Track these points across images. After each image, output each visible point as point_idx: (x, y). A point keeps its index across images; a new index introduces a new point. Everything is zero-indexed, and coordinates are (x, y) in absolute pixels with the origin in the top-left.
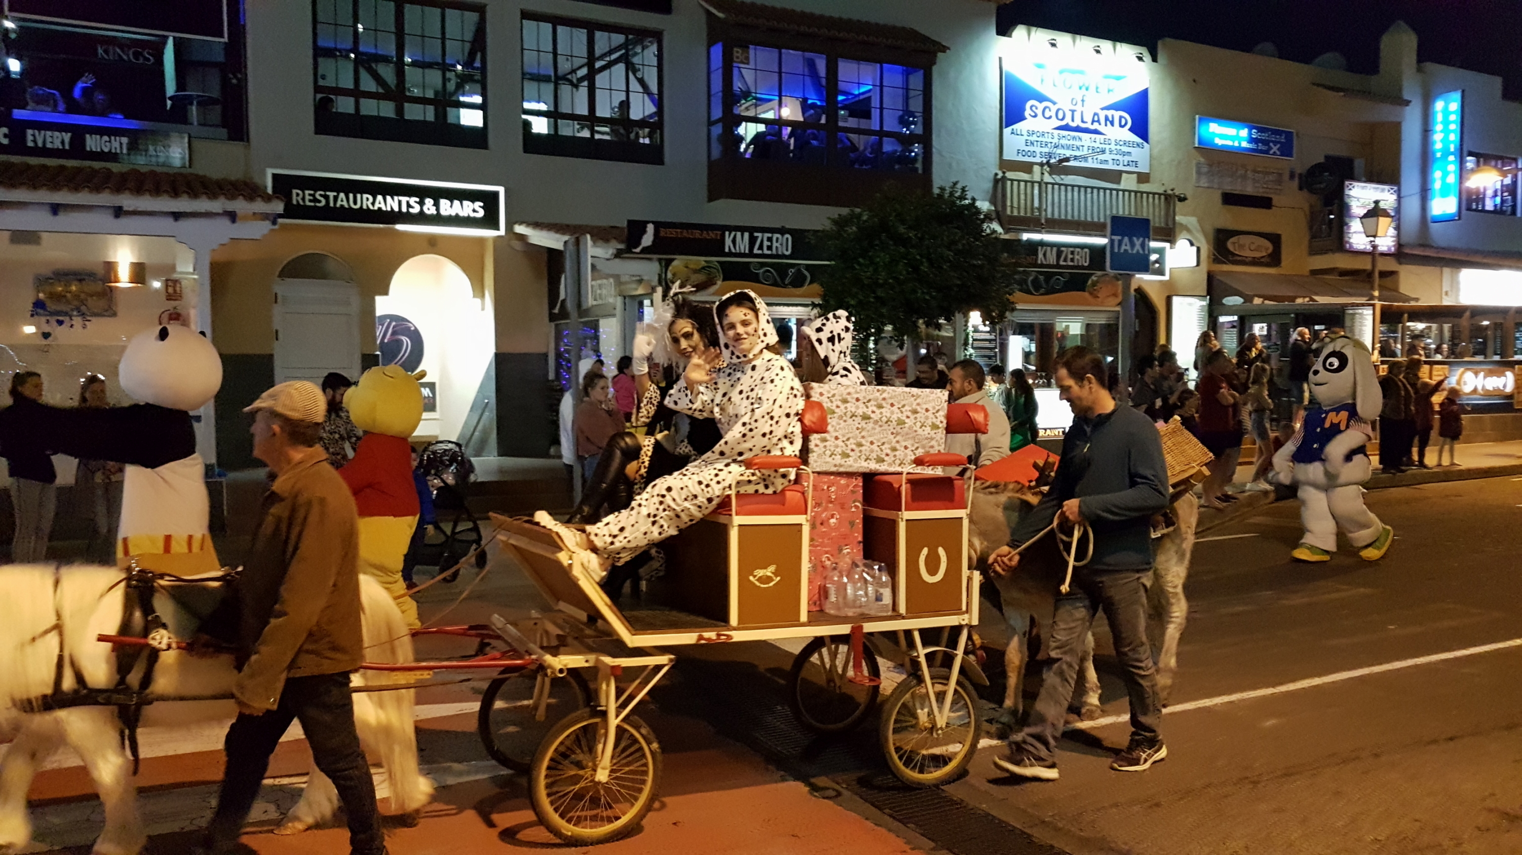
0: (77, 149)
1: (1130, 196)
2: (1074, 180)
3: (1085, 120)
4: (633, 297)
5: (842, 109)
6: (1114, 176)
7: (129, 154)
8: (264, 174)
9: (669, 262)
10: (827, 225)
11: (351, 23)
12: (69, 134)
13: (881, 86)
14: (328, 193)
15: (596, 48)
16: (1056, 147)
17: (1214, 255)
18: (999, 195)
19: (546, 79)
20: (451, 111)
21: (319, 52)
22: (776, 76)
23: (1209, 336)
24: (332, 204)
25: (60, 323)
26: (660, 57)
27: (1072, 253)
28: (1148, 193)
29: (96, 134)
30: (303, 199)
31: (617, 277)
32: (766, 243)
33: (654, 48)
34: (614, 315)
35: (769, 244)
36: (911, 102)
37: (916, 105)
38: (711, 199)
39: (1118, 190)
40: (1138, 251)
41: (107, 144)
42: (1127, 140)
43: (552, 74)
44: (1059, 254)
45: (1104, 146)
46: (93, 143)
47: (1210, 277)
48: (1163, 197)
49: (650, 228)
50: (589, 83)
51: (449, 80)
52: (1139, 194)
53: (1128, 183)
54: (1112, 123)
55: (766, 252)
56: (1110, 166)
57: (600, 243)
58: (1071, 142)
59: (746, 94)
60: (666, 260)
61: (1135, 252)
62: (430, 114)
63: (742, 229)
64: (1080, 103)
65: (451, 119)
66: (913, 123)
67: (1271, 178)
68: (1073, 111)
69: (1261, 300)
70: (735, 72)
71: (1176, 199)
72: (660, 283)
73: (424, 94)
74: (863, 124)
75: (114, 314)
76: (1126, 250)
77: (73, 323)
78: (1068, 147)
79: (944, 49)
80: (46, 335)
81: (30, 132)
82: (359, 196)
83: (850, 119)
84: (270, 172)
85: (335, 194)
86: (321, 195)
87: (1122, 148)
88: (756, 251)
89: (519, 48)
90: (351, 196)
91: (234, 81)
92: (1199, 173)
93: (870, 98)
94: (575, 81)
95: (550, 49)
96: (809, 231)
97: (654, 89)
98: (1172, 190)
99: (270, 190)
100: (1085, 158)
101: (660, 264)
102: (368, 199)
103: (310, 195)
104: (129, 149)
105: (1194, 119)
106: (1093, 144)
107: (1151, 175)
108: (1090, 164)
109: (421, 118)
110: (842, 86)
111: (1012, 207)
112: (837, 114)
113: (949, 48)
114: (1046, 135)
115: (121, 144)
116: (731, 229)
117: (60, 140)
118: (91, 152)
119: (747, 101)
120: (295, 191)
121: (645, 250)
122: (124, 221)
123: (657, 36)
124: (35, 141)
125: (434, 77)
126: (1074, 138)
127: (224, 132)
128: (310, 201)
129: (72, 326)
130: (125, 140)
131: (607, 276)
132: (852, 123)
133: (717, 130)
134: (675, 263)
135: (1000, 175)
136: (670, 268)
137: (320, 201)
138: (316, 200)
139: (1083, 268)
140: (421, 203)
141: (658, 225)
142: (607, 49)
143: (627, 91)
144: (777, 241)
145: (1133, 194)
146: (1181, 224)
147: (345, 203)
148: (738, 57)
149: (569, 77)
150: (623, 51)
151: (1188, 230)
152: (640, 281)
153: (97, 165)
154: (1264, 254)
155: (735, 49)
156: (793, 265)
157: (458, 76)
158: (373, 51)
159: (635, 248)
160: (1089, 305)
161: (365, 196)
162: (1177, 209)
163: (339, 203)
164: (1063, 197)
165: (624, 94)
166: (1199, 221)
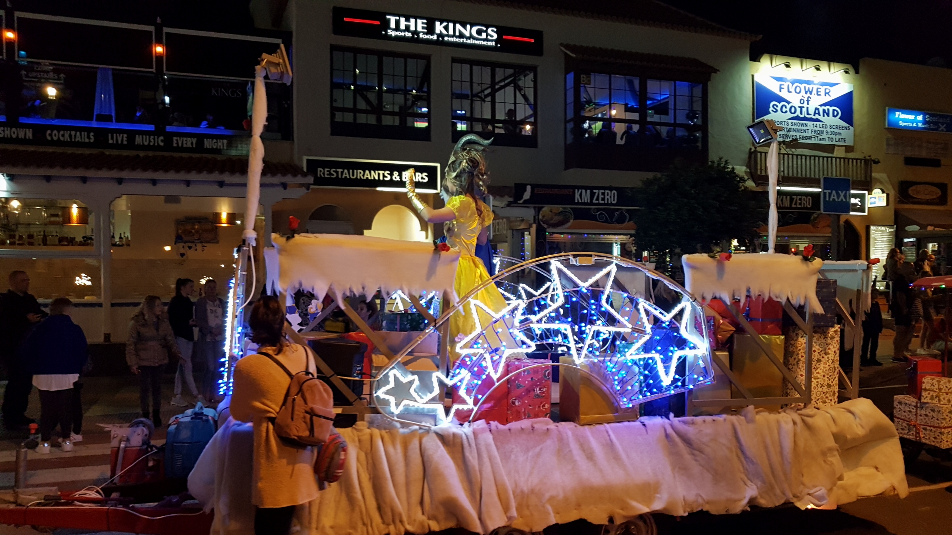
0: (200, 148)
1: (840, 161)
2: (802, 152)
3: (810, 113)
4: (518, 230)
5: (650, 109)
6: (830, 148)
7: (227, 149)
8: (301, 160)
9: (540, 209)
10: (639, 184)
11: (352, 69)
12: (196, 139)
13: (675, 95)
14: (338, 170)
15: (497, 76)
16: (789, 131)
17: (899, 198)
18: (753, 162)
19: (465, 97)
20: (409, 119)
21: (334, 86)
22: (608, 91)
23: (896, 252)
24: (340, 177)
25: (190, 248)
26: (535, 81)
27: (800, 199)
28: (853, 159)
29: (209, 138)
30: (324, 174)
31: (508, 219)
32: (601, 196)
33: (531, 76)
34: (506, 242)
35: (603, 196)
36: (695, 105)
37: (698, 107)
38: (567, 167)
39: (832, 158)
40: (842, 200)
41: (216, 144)
42: (838, 125)
43: (470, 93)
44: (792, 200)
45: (822, 129)
46: (208, 144)
47: (897, 214)
48: (863, 161)
49: (529, 188)
50: (492, 99)
51: (408, 100)
52: (846, 160)
53: (839, 153)
54: (828, 115)
55: (601, 202)
56: (827, 142)
57: (498, 197)
58: (800, 127)
59: (589, 102)
60: (539, 207)
61: (840, 200)
62: (397, 121)
63: (586, 188)
64: (806, 102)
65: (409, 124)
66: (697, 118)
67: (939, 146)
68: (801, 108)
69: (933, 227)
70: (582, 89)
71: (872, 163)
72: (535, 222)
73: (393, 109)
74: (664, 119)
75: (218, 242)
76: (834, 199)
77: (197, 248)
78: (798, 131)
79: (716, 71)
80: (182, 255)
81: (175, 138)
82: (355, 171)
83: (655, 115)
84: (305, 158)
85: (342, 170)
86: (334, 171)
87: (834, 130)
88: (594, 201)
89: (450, 80)
90: (351, 171)
91: (286, 106)
92: (888, 145)
93: (668, 102)
94: (483, 97)
95: (469, 80)
96: (628, 188)
97: (532, 100)
98: (870, 156)
99: (305, 170)
100: (810, 138)
101: (535, 210)
102: (360, 173)
103: (328, 171)
104: (227, 146)
105: (885, 110)
106: (815, 128)
107: (855, 147)
108: (813, 141)
109: (391, 124)
110: (649, 95)
111: (761, 169)
112: (646, 113)
113: (719, 71)
114: (783, 123)
115: (223, 143)
116: (579, 188)
117: (191, 142)
118: (207, 148)
119: (590, 106)
120: (319, 169)
121: (526, 202)
122: (225, 189)
123: (533, 69)
124: (177, 143)
125: (400, 99)
126: (802, 125)
127: (279, 136)
128: (328, 175)
129: (196, 250)
130: (225, 141)
131: (502, 218)
132: (656, 118)
133: (570, 126)
134: (543, 209)
135: (753, 149)
136: (541, 212)
137: (333, 175)
138: (331, 174)
139: (807, 208)
140: (391, 175)
141: (533, 187)
142: (503, 77)
143: (515, 103)
144: (608, 195)
145: (842, 160)
146: (876, 179)
147: (347, 176)
148: (583, 81)
149: (480, 95)
150: (512, 78)
151: (881, 182)
152: (523, 220)
153: (209, 156)
154: (935, 197)
155: (582, 76)
156: (617, 210)
157: (413, 96)
158: (365, 84)
159: (520, 200)
160: (811, 232)
161: (359, 171)
162: (873, 169)
163: (344, 176)
164: (795, 163)
165: (513, 105)
166: (889, 177)
